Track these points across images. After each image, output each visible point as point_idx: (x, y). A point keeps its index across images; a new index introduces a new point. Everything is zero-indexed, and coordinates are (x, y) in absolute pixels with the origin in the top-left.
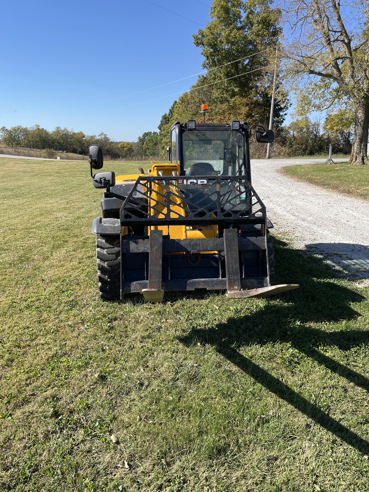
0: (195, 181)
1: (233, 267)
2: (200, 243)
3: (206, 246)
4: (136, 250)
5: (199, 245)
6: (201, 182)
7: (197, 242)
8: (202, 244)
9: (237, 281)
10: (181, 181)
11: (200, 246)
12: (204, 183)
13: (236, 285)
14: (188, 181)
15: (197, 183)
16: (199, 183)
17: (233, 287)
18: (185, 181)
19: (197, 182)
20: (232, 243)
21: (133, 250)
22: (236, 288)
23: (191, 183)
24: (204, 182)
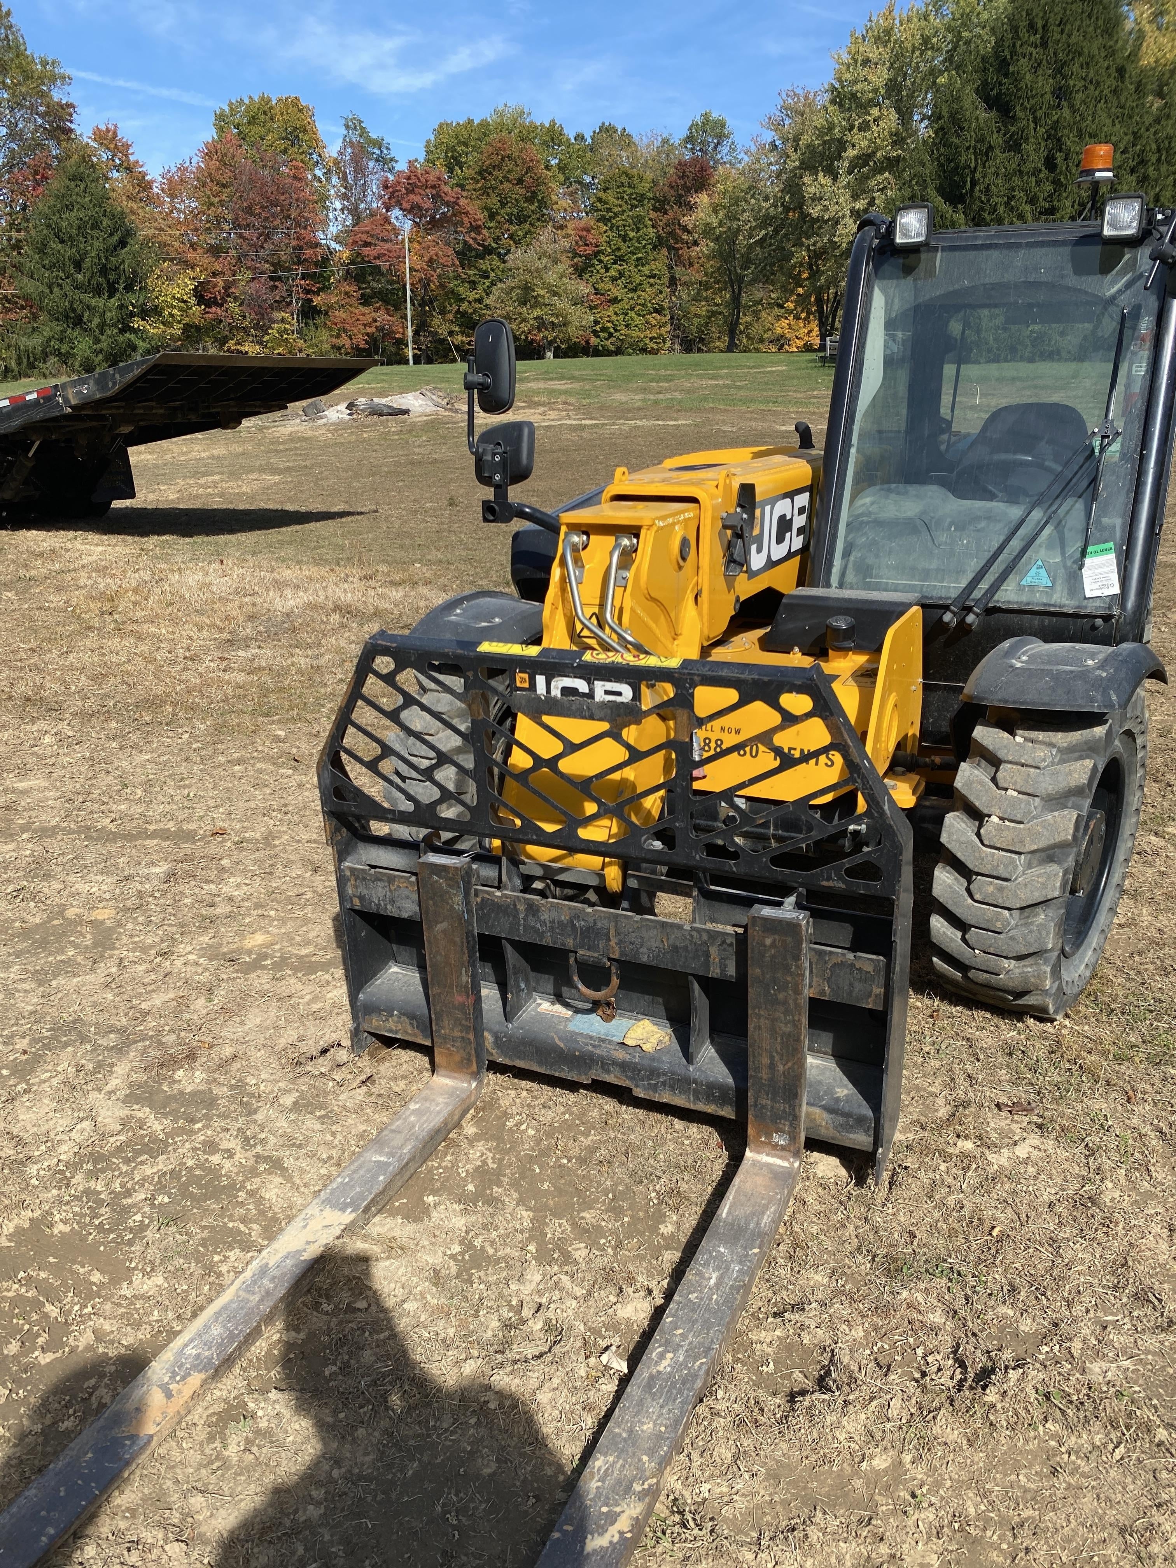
0: (582, 686)
1: (772, 1066)
2: (609, 929)
3: (632, 943)
4: (389, 907)
5: (608, 934)
6: (607, 692)
7: (599, 925)
8: (618, 933)
9: (785, 1119)
10: (523, 680)
11: (609, 940)
12: (618, 699)
13: (783, 1132)
14: (553, 684)
15: (591, 695)
16: (600, 695)
17: (769, 1136)
18: (541, 680)
19: (592, 690)
20: (779, 975)
21: (379, 904)
22: (781, 1143)
23: (566, 691)
24: (619, 694)
